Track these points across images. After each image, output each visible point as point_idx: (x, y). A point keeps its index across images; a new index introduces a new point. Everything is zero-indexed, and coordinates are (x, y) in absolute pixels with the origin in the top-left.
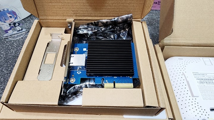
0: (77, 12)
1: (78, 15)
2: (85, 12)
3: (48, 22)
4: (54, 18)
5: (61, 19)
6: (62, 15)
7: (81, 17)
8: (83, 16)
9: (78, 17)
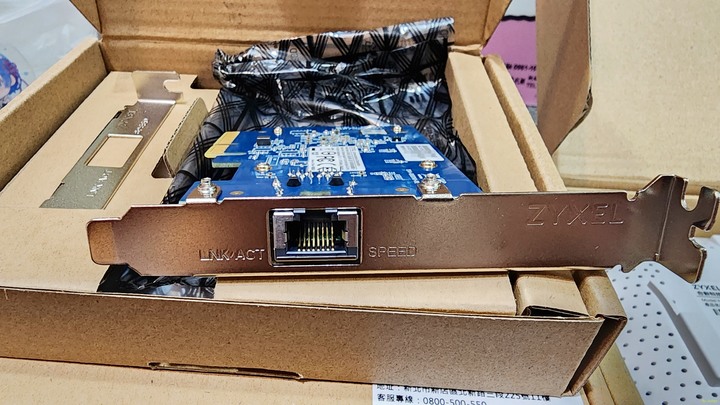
0: (243, 11)
1: (246, 21)
2: (271, 12)
3: (135, 49)
4: (159, 35)
5: (182, 36)
6: (188, 19)
7: (258, 29)
8: (266, 28)
9: (245, 31)
